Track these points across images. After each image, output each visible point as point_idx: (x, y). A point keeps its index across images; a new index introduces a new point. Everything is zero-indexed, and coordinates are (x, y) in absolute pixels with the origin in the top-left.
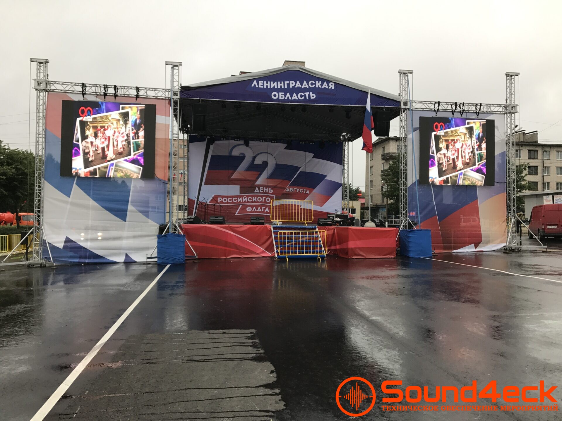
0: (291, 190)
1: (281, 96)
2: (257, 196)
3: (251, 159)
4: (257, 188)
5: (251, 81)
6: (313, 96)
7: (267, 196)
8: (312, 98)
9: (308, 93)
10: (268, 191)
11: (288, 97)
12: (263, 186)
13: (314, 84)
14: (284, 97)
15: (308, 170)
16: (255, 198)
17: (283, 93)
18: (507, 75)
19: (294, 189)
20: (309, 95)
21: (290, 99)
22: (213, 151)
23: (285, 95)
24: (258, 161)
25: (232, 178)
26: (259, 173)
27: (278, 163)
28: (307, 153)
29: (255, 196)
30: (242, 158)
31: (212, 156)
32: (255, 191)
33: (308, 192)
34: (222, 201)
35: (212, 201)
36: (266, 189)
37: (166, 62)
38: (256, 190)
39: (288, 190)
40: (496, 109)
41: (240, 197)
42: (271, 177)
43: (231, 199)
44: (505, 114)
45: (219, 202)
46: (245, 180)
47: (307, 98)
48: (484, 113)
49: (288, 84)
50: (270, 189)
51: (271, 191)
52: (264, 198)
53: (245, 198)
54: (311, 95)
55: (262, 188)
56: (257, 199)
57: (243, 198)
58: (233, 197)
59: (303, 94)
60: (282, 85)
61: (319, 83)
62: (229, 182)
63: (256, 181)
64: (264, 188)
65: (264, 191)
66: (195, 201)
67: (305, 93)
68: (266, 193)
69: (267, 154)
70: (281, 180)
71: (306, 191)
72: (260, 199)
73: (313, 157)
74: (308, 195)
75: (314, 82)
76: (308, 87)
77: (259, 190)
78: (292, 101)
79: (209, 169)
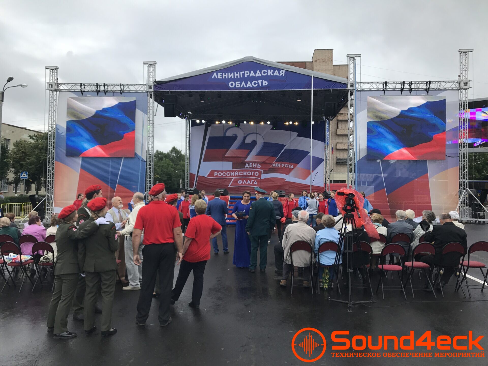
0: (277, 165)
1: (237, 85)
2: (247, 171)
3: (242, 139)
4: (247, 164)
5: (212, 73)
6: (265, 83)
7: (255, 171)
8: (264, 85)
9: (261, 81)
10: (257, 166)
11: (243, 85)
12: (253, 162)
13: (266, 72)
14: (239, 85)
15: (292, 148)
16: (245, 172)
17: (239, 82)
18: (460, 52)
19: (280, 164)
20: (262, 83)
21: (245, 86)
22: (210, 133)
23: (241, 84)
24: (249, 140)
25: (226, 155)
26: (249, 150)
27: (266, 141)
28: (292, 132)
29: (245, 171)
30: (234, 138)
31: (209, 137)
32: (245, 167)
33: (292, 167)
34: (218, 175)
35: (209, 175)
36: (255, 164)
37: (144, 62)
38: (246, 165)
39: (274, 165)
40: (448, 86)
41: (232, 171)
42: (260, 154)
43: (225, 173)
44: (458, 90)
45: (215, 175)
46: (237, 157)
47: (260, 85)
48: (435, 90)
49: (244, 74)
50: (258, 164)
51: (259, 166)
52: (253, 172)
53: (237, 172)
54: (264, 82)
55: (252, 164)
56: (247, 174)
57: (235, 172)
58: (226, 171)
59: (256, 82)
60: (238, 75)
61: (270, 71)
62: (223, 159)
63: (246, 158)
64: (253, 164)
65: (253, 167)
66: (195, 175)
67: (258, 81)
68: (255, 168)
69: (256, 134)
70: (268, 157)
71: (291, 166)
72: (249, 173)
73: (298, 136)
74: (292, 169)
75: (266, 71)
76: (261, 75)
77: (249, 165)
78: (247, 89)
79: (207, 148)
